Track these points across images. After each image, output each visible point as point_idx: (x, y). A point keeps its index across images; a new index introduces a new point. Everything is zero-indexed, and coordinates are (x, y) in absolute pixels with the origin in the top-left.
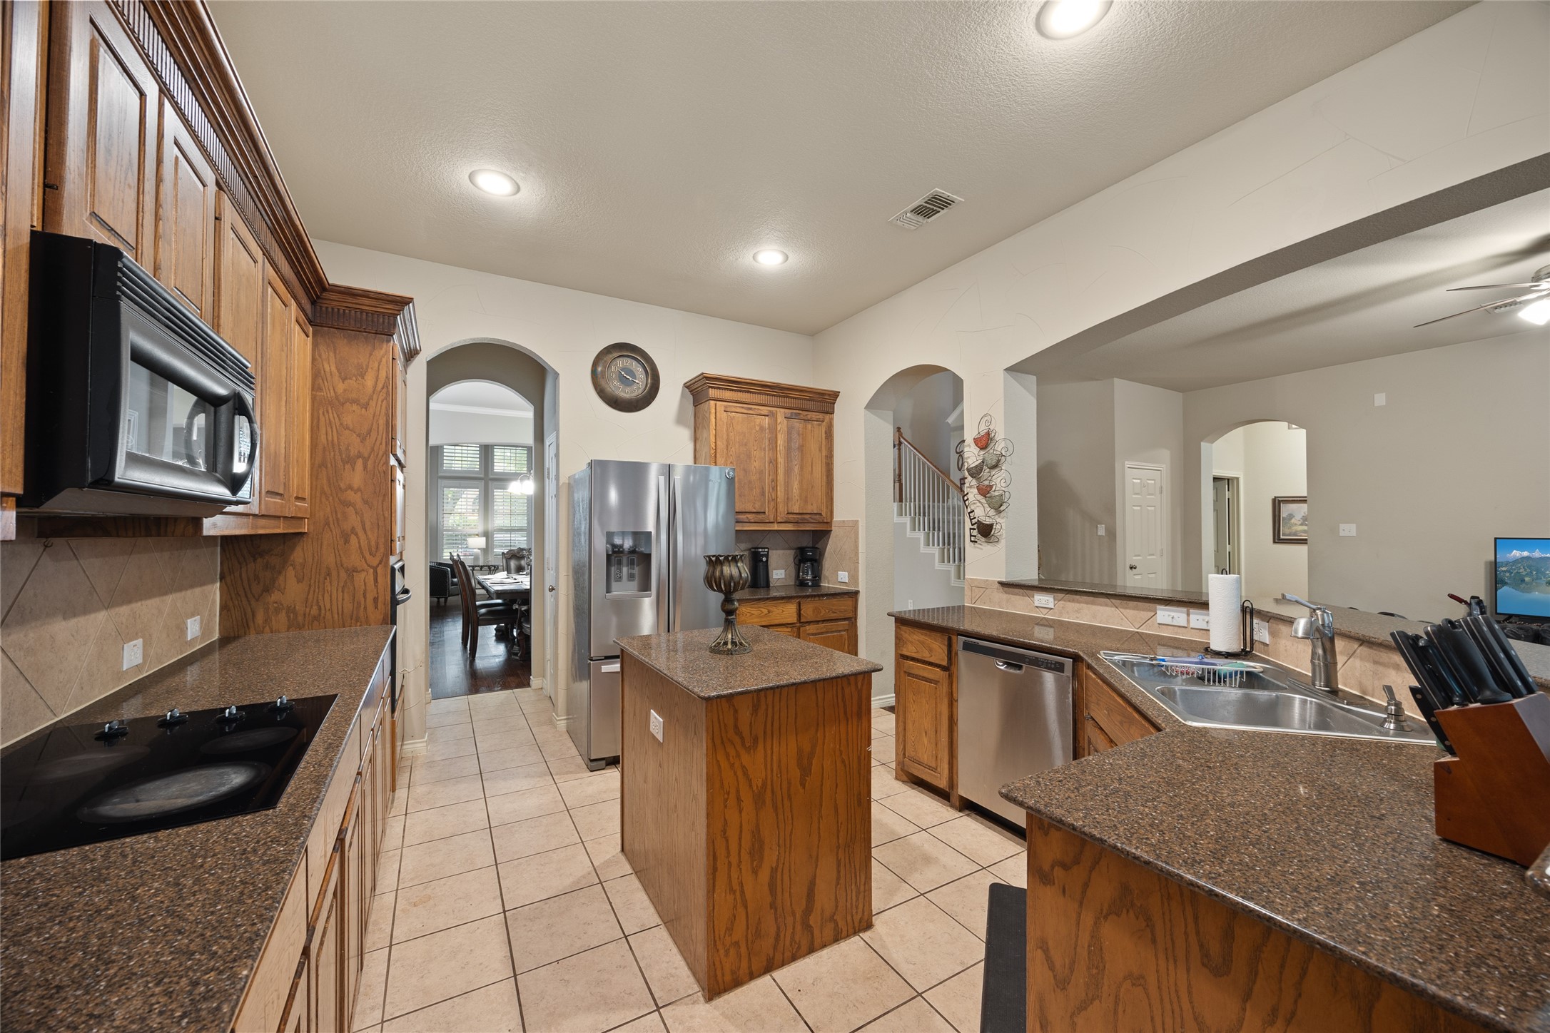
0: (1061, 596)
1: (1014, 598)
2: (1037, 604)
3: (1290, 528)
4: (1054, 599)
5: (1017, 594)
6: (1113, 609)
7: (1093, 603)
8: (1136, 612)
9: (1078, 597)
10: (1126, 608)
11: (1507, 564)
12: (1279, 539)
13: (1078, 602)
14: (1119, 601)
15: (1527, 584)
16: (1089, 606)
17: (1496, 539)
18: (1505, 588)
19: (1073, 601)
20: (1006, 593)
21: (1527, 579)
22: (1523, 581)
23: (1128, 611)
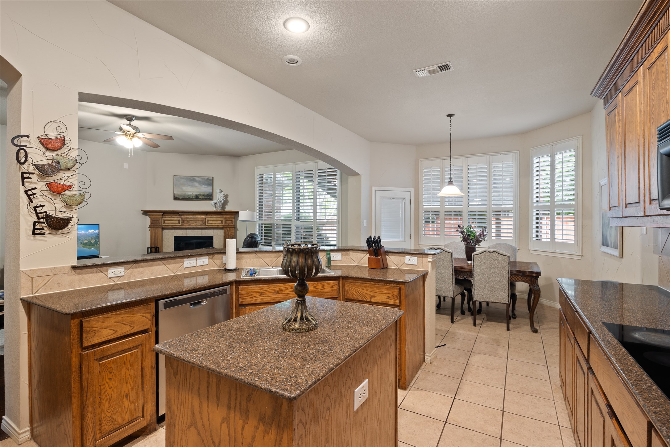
0: (129, 266)
1: (86, 276)
2: (110, 275)
4: (125, 269)
5: (91, 273)
6: (163, 266)
7: (152, 266)
8: (174, 265)
9: (142, 264)
10: (169, 264)
13: (142, 267)
14: (166, 261)
16: (149, 268)
19: (139, 267)
20: (78, 274)
23: (171, 265)
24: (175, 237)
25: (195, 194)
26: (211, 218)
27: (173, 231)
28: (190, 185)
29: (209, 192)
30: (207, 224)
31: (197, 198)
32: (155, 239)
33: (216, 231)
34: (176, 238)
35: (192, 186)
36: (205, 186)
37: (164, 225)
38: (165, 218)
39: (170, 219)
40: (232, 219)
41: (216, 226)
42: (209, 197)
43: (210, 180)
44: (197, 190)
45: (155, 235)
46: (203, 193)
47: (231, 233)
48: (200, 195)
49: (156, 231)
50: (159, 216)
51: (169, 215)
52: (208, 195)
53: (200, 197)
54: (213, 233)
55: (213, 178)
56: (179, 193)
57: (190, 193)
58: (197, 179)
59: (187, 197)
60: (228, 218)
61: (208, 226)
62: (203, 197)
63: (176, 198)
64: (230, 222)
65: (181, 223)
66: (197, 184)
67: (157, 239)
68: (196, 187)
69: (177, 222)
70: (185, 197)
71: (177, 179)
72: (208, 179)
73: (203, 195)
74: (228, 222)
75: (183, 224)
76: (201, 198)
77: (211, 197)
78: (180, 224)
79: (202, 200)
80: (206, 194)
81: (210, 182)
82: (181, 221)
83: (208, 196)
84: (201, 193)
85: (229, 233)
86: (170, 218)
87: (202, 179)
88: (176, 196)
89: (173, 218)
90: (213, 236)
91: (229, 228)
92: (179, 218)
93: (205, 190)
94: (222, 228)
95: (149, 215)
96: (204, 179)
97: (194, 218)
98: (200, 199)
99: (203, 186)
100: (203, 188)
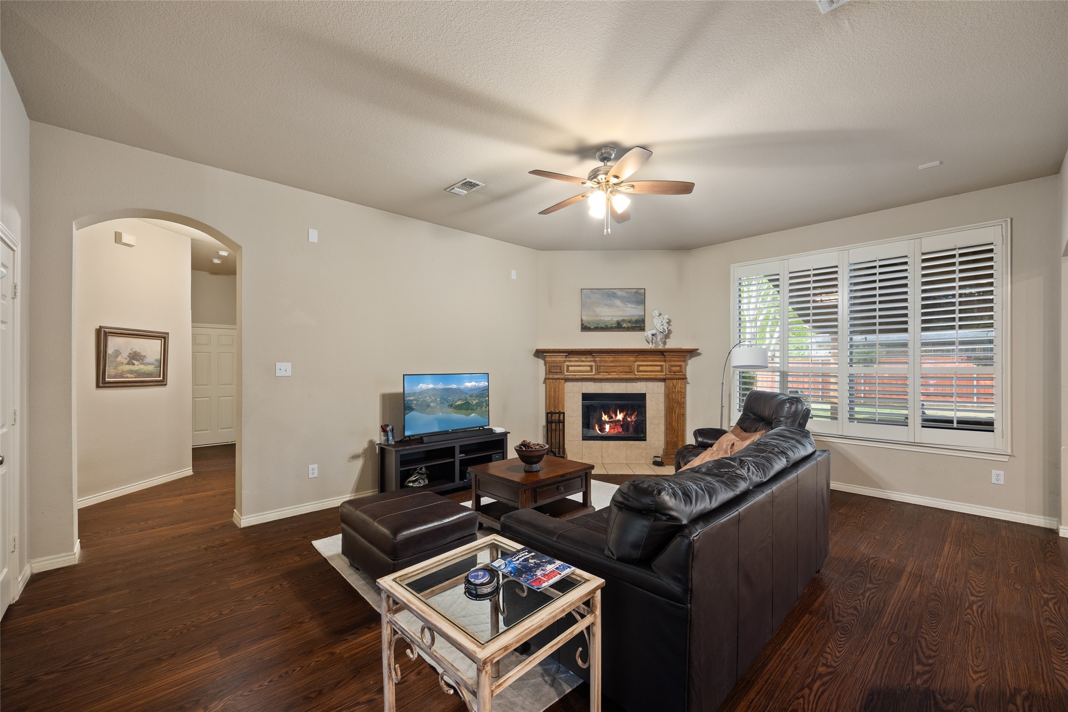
3: (115, 368)
11: (414, 394)
12: (104, 382)
15: (432, 408)
17: (404, 375)
18: (413, 413)
21: (432, 404)
22: (428, 406)
24: (583, 394)
25: (615, 319)
26: (644, 361)
27: (579, 384)
28: (607, 305)
29: (639, 316)
30: (636, 373)
31: (619, 327)
32: (554, 397)
33: (650, 384)
34: (586, 397)
35: (611, 306)
36: (633, 306)
37: (568, 374)
38: (570, 361)
39: (577, 363)
40: (680, 363)
41: (652, 375)
42: (638, 325)
43: (640, 293)
44: (620, 313)
45: (555, 391)
46: (629, 318)
47: (679, 389)
48: (624, 321)
49: (557, 384)
50: (559, 358)
51: (576, 357)
52: (637, 321)
53: (624, 325)
54: (646, 388)
55: (645, 289)
56: (590, 319)
57: (607, 319)
58: (619, 293)
59: (603, 326)
60: (674, 361)
61: (638, 375)
62: (629, 325)
63: (585, 328)
64: (678, 368)
65: (594, 370)
66: (618, 302)
67: (558, 397)
68: (618, 307)
69: (589, 368)
70: (600, 326)
71: (588, 296)
72: (636, 293)
73: (629, 322)
74: (674, 368)
75: (598, 373)
76: (626, 326)
77: (643, 325)
78: (594, 373)
79: (628, 329)
80: (634, 319)
81: (639, 297)
82: (594, 368)
83: (638, 323)
84: (626, 318)
85: (675, 388)
86: (576, 361)
87: (627, 293)
88: (585, 324)
89: (582, 361)
90: (645, 394)
91: (676, 379)
92: (591, 361)
93: (631, 311)
94: (664, 380)
95: (544, 358)
96: (631, 293)
97: (616, 361)
98: (624, 328)
99: (629, 305)
100: (630, 309)
